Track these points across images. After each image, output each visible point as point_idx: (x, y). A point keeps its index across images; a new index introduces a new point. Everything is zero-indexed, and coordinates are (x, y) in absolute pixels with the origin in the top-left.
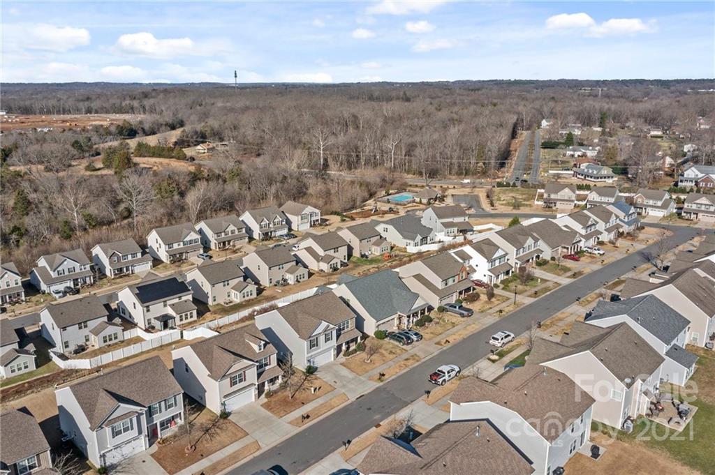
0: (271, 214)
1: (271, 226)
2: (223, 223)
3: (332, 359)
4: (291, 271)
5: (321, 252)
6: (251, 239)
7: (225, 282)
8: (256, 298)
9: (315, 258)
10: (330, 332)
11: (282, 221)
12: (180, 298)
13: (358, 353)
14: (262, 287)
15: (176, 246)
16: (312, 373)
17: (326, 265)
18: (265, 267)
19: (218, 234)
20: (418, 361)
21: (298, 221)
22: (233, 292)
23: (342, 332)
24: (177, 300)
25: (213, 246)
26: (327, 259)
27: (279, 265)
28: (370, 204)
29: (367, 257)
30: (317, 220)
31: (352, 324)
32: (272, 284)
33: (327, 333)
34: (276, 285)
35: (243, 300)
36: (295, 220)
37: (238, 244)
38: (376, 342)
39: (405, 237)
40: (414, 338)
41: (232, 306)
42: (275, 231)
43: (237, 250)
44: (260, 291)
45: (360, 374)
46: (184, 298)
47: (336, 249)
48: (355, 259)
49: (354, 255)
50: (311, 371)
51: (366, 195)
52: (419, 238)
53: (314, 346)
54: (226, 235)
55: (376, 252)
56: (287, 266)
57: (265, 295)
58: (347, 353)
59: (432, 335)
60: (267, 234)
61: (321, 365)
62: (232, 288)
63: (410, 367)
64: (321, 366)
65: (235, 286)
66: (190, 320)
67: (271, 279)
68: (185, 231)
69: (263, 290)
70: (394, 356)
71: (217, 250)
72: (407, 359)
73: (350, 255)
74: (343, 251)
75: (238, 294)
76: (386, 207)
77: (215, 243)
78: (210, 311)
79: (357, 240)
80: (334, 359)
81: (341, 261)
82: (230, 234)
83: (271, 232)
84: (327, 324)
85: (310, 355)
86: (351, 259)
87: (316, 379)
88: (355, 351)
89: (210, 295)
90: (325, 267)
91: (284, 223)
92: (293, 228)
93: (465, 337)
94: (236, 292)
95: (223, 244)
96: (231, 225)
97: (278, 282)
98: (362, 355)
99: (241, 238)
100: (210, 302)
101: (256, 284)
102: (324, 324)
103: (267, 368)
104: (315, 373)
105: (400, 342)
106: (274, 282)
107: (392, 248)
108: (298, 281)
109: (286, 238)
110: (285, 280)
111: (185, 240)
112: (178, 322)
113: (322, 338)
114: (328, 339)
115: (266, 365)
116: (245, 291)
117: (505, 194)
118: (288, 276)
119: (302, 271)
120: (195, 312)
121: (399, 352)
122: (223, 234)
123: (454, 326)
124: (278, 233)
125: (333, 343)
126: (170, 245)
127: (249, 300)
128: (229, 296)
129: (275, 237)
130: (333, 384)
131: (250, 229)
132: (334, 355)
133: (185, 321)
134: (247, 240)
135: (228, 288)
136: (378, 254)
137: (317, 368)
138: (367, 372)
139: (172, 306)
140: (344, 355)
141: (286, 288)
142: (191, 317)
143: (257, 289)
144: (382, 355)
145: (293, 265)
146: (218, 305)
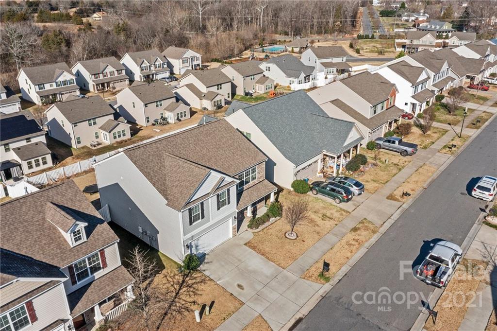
0: (151, 56)
1: (152, 68)
2: (101, 64)
3: (231, 236)
4: (170, 109)
5: (203, 89)
6: (131, 81)
7: (92, 120)
8: (129, 140)
9: (196, 95)
10: (225, 189)
11: (163, 64)
12: (28, 140)
13: (272, 220)
14: (138, 127)
15: (47, 87)
16: (195, 269)
17: (209, 102)
18: (140, 104)
19: (96, 75)
20: (374, 232)
21: (179, 65)
22: (102, 133)
23: (245, 187)
24: (24, 143)
25: (91, 89)
26: (210, 96)
27: (158, 102)
28: (247, 54)
29: (251, 95)
30: (198, 65)
31: (260, 172)
32: (150, 124)
33: (220, 192)
34: (154, 125)
35: (114, 141)
36: (176, 64)
37: (118, 86)
38: (297, 198)
39: (288, 75)
40: (355, 189)
41: (100, 149)
42: (156, 74)
43: (117, 91)
44: (135, 130)
45: (283, 263)
46: (34, 141)
47: (219, 86)
48: (240, 97)
49: (238, 93)
50: (193, 263)
51: (242, 47)
52: (303, 75)
53: (197, 218)
54: (105, 76)
55: (260, 90)
56: (166, 103)
57: (141, 135)
58: (255, 223)
59: (376, 185)
60: (148, 76)
61: (212, 248)
62: (101, 128)
63: (367, 245)
64: (212, 251)
65: (104, 125)
66: (42, 167)
67: (148, 118)
68: (58, 71)
69: (140, 129)
70: (332, 222)
71: (96, 92)
72: (355, 229)
73: (234, 94)
74: (226, 89)
75: (108, 134)
76: (263, 56)
77: (93, 85)
78: (72, 155)
79: (241, 77)
80: (234, 235)
81: (225, 100)
82: (109, 76)
83: (153, 75)
84: (220, 175)
85: (189, 236)
86: (235, 97)
87: (203, 281)
88: (267, 217)
89: (72, 136)
90: (208, 104)
91: (165, 66)
92: (175, 72)
93: (425, 186)
94: (105, 133)
95: (102, 86)
96: (109, 66)
97: (156, 121)
98: (280, 224)
99: (121, 80)
100: (74, 145)
101: (129, 122)
102: (215, 177)
103: (97, 275)
104: (202, 267)
105: (334, 197)
106: (152, 121)
107: (275, 87)
108: (178, 119)
109: (168, 80)
110: (164, 119)
111: (58, 80)
112: (26, 170)
113: (212, 202)
114: (224, 204)
115: (95, 269)
116: (115, 130)
117: (366, 44)
118: (167, 114)
119: (182, 108)
120: (49, 158)
121: (337, 215)
122: (101, 75)
123: (400, 170)
124: (160, 77)
125: (232, 208)
126: (40, 85)
127: (121, 142)
128: (97, 137)
129: (156, 80)
130: (236, 291)
131: (131, 72)
132: (234, 228)
133: (35, 169)
134: (127, 82)
135: (95, 128)
136: (262, 92)
137: (204, 255)
138: (295, 259)
139: (18, 150)
140: (250, 226)
141: (166, 127)
142: (45, 163)
143: (131, 129)
144: (312, 221)
145: (173, 102)
146: (83, 148)
